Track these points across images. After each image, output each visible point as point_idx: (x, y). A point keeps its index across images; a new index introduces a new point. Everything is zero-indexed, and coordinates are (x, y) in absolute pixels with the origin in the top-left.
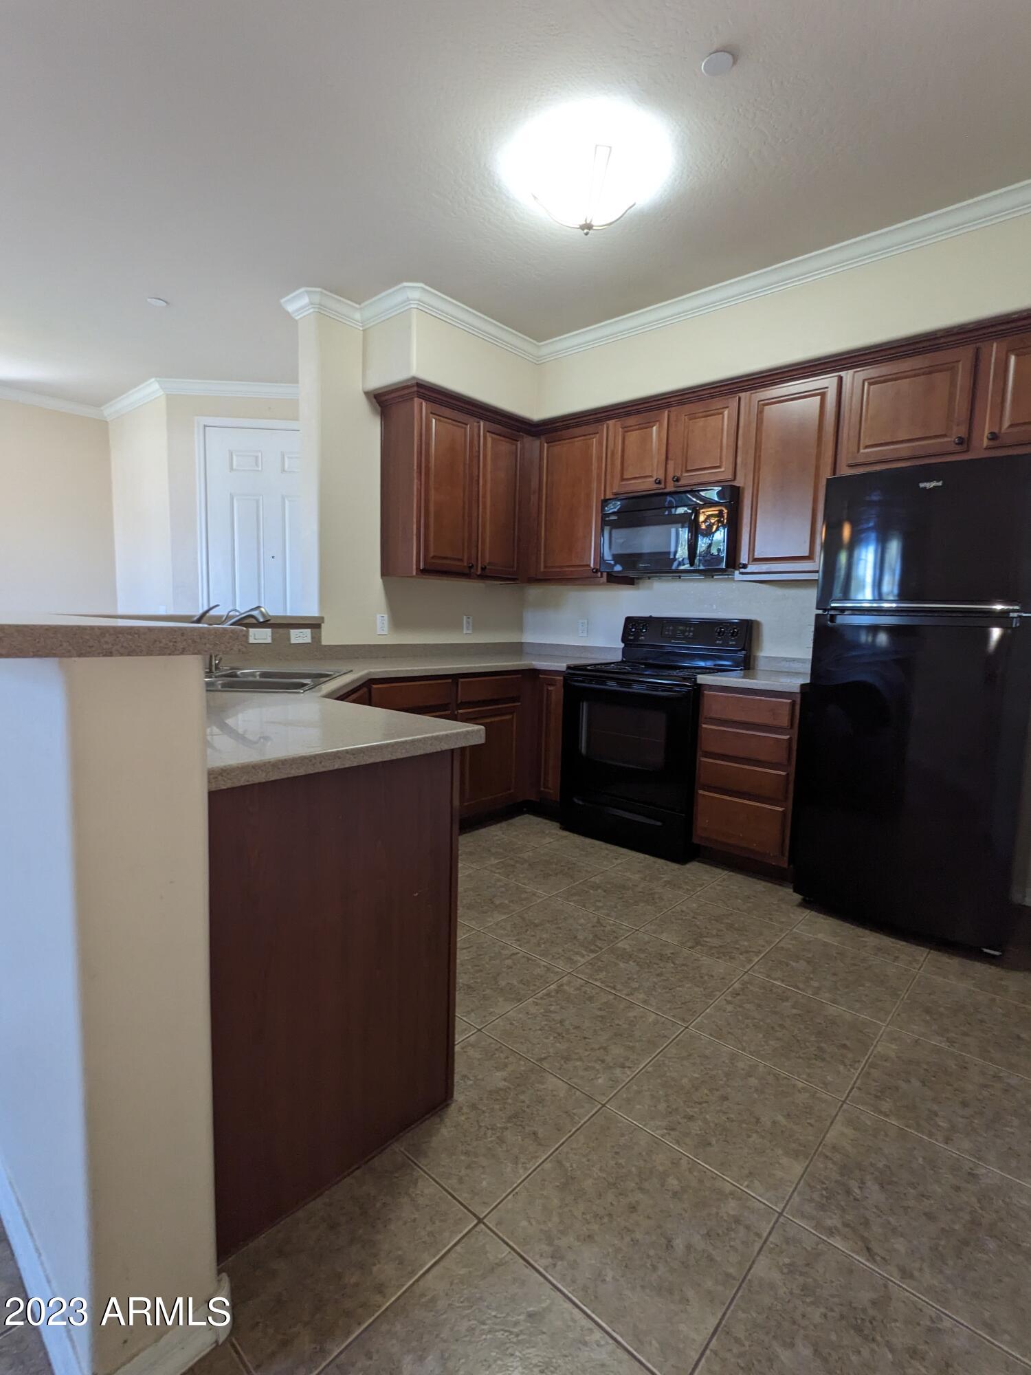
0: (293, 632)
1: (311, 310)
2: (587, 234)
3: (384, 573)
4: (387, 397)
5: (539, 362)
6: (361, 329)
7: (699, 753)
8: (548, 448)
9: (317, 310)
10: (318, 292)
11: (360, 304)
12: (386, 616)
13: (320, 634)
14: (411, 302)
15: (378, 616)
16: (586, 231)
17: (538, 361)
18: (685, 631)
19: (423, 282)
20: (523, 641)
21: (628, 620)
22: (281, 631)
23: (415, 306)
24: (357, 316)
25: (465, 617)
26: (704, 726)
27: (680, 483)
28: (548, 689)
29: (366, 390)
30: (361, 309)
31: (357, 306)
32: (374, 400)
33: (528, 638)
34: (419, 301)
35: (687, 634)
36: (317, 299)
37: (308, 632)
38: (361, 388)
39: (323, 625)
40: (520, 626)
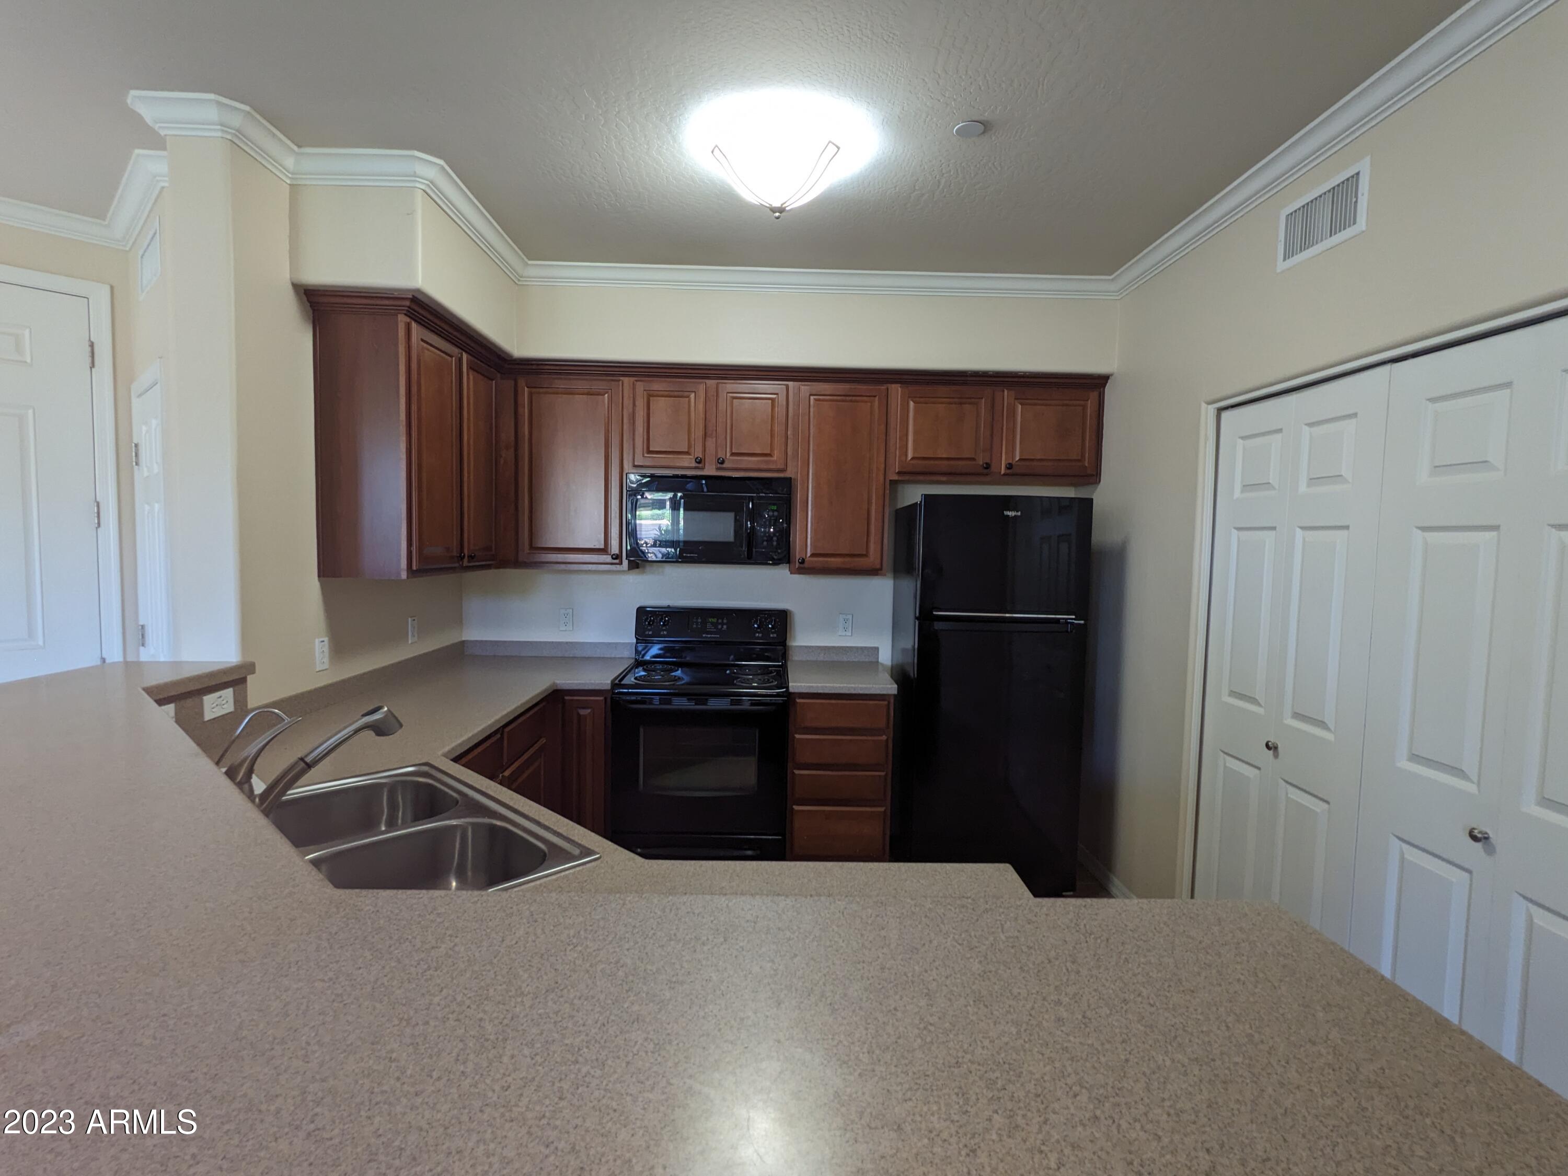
0: (209, 701)
1: (219, 134)
2: (778, 218)
3: (323, 572)
4: (325, 300)
5: (520, 283)
6: (288, 182)
7: (790, 765)
8: (531, 395)
9: (229, 137)
10: (243, 111)
11: (299, 147)
12: (326, 639)
13: (246, 692)
14: (418, 179)
15: (317, 641)
16: (777, 214)
17: (519, 280)
18: (717, 623)
19: (445, 161)
20: (463, 639)
21: (641, 611)
22: (189, 703)
23: (423, 187)
24: (290, 162)
25: (410, 619)
26: (797, 736)
27: (724, 466)
28: (578, 714)
29: (295, 281)
30: (297, 154)
31: (295, 148)
32: (305, 298)
33: (473, 633)
34: (431, 182)
35: (720, 627)
36: (236, 121)
37: (229, 693)
38: (287, 276)
39: (249, 678)
40: (458, 620)
